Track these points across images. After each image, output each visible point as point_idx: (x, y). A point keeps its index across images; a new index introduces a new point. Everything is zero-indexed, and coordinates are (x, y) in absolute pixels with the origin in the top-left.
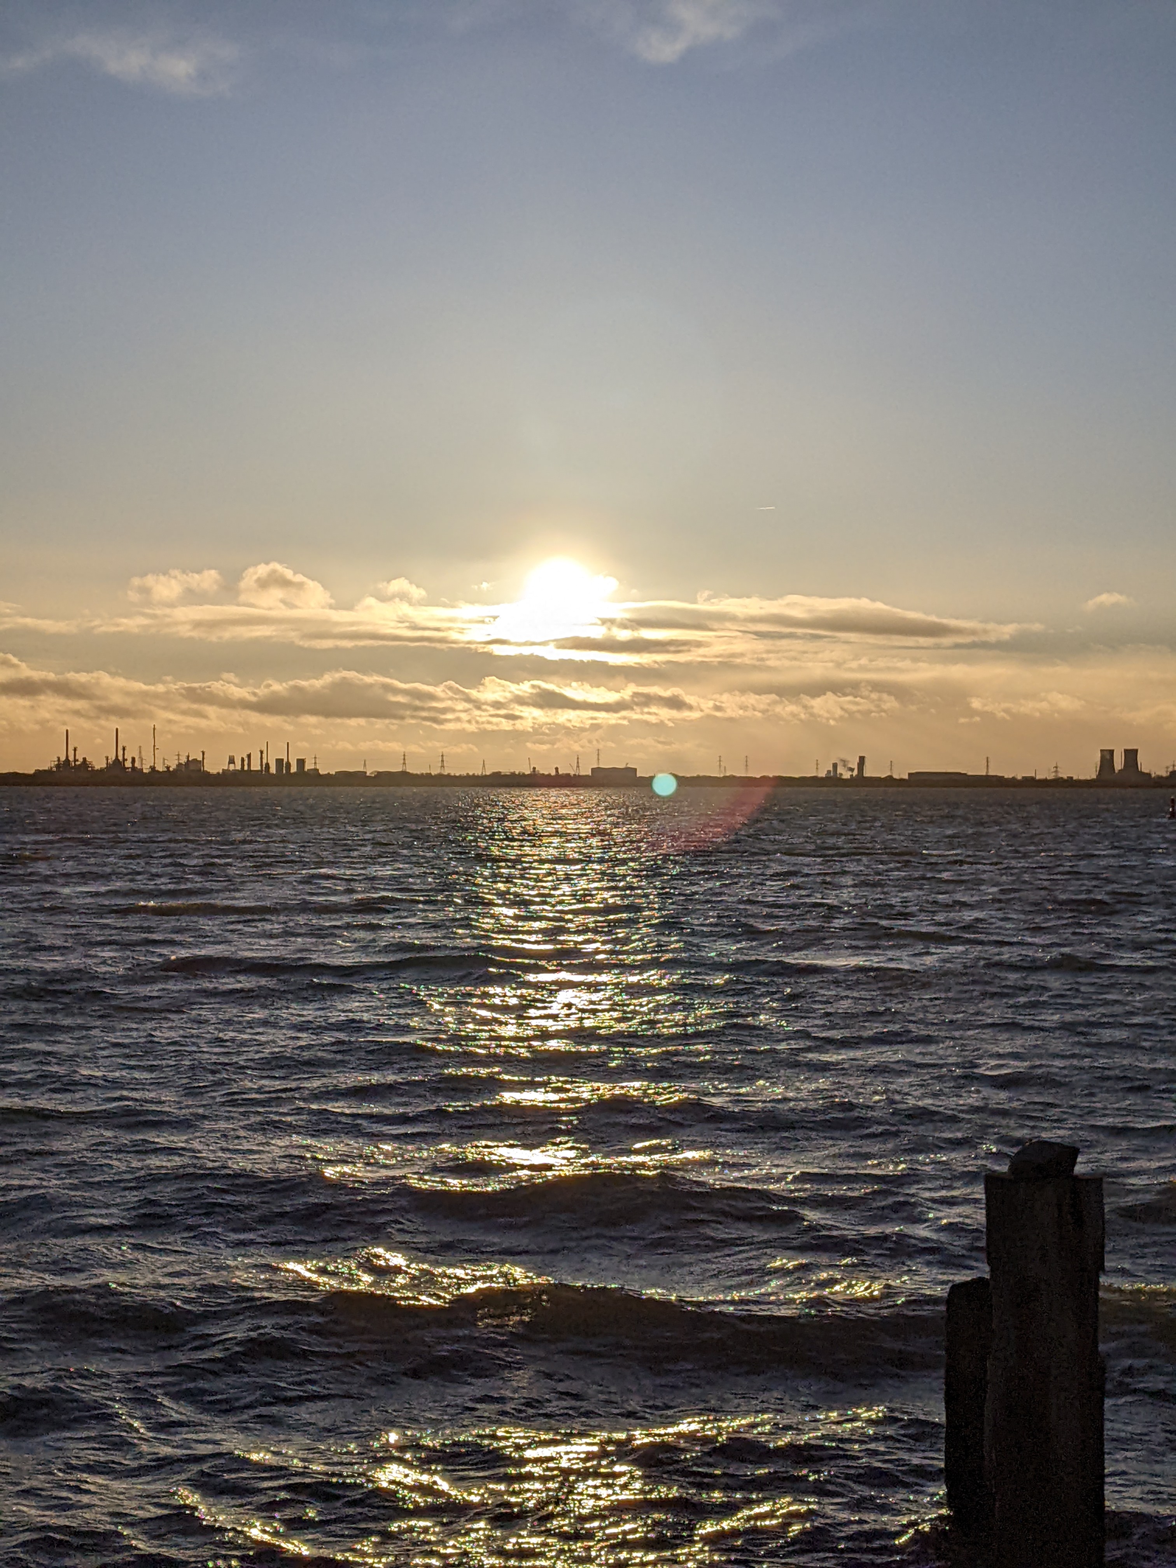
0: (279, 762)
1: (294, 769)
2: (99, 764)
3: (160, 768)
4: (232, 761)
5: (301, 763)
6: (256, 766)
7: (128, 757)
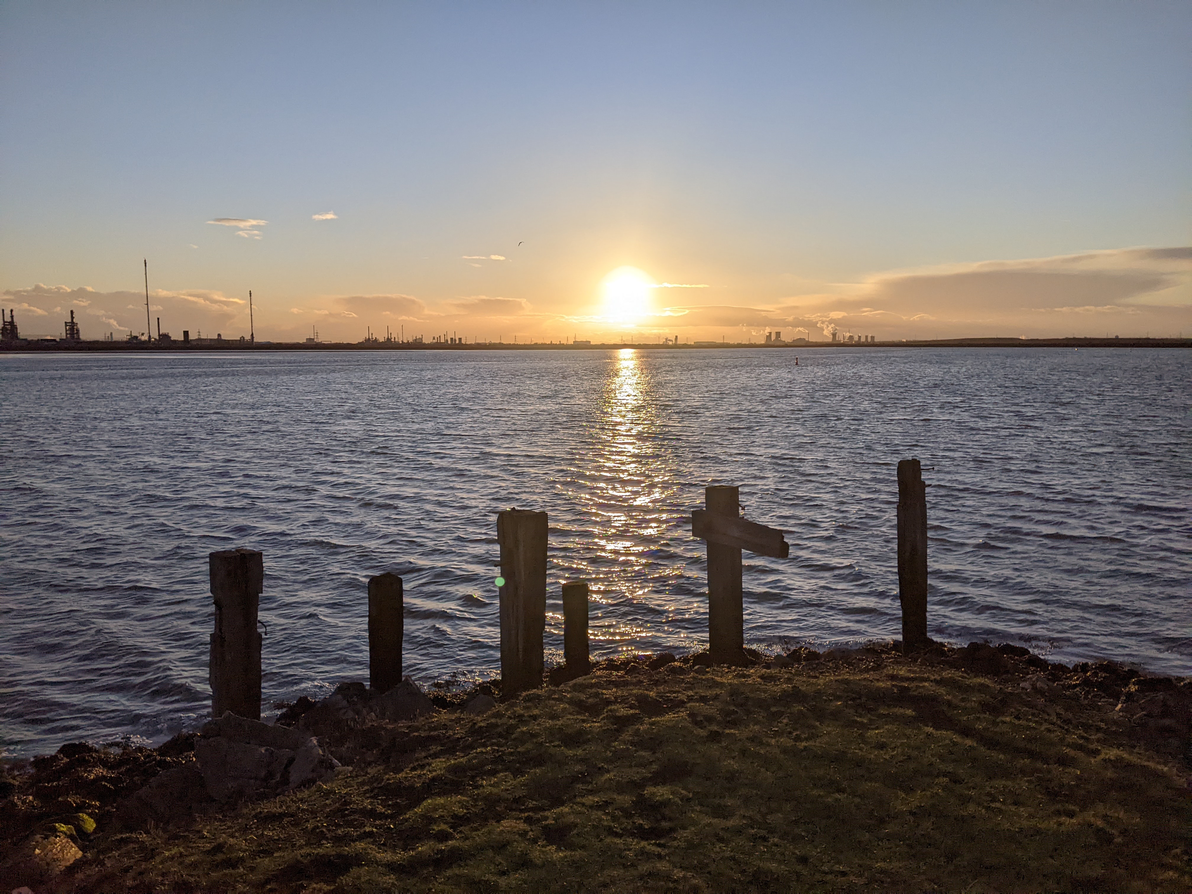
0: (452, 339)
1: (457, 342)
2: (381, 340)
3: (405, 341)
4: (434, 338)
5: (460, 339)
6: (443, 341)
7: (393, 337)
